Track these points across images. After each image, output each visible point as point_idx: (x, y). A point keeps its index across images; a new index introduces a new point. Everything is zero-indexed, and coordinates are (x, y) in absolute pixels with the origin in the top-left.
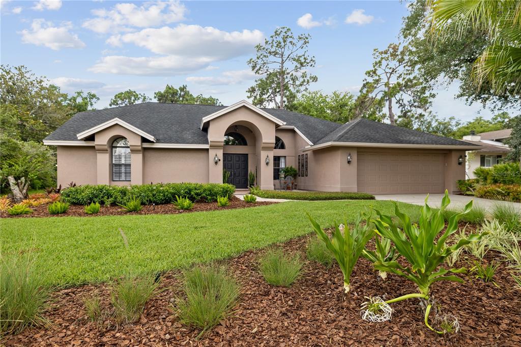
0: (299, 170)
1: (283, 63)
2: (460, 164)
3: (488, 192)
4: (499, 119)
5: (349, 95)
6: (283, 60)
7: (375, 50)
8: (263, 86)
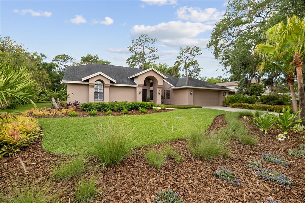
0: (165, 96)
1: (144, 49)
2: (224, 95)
3: (235, 105)
4: (219, 78)
5: (165, 65)
6: (144, 48)
7: (180, 48)
8: (134, 58)
